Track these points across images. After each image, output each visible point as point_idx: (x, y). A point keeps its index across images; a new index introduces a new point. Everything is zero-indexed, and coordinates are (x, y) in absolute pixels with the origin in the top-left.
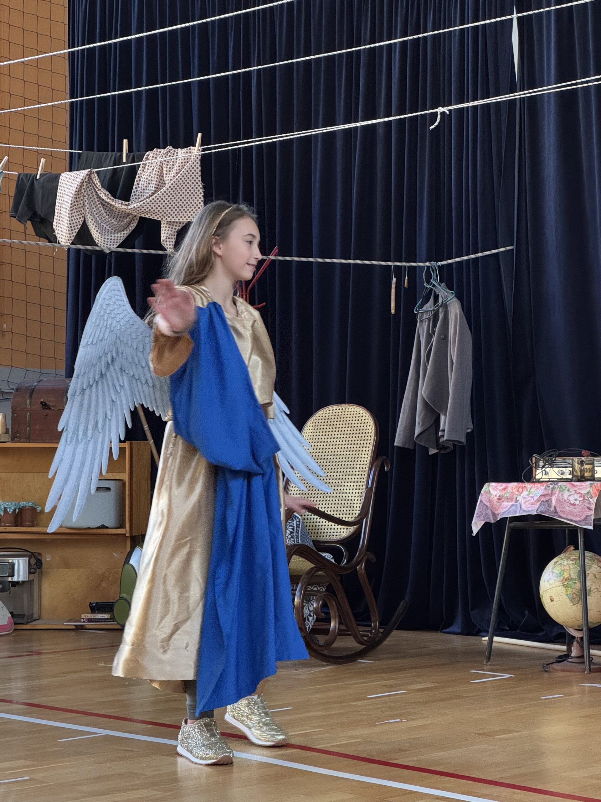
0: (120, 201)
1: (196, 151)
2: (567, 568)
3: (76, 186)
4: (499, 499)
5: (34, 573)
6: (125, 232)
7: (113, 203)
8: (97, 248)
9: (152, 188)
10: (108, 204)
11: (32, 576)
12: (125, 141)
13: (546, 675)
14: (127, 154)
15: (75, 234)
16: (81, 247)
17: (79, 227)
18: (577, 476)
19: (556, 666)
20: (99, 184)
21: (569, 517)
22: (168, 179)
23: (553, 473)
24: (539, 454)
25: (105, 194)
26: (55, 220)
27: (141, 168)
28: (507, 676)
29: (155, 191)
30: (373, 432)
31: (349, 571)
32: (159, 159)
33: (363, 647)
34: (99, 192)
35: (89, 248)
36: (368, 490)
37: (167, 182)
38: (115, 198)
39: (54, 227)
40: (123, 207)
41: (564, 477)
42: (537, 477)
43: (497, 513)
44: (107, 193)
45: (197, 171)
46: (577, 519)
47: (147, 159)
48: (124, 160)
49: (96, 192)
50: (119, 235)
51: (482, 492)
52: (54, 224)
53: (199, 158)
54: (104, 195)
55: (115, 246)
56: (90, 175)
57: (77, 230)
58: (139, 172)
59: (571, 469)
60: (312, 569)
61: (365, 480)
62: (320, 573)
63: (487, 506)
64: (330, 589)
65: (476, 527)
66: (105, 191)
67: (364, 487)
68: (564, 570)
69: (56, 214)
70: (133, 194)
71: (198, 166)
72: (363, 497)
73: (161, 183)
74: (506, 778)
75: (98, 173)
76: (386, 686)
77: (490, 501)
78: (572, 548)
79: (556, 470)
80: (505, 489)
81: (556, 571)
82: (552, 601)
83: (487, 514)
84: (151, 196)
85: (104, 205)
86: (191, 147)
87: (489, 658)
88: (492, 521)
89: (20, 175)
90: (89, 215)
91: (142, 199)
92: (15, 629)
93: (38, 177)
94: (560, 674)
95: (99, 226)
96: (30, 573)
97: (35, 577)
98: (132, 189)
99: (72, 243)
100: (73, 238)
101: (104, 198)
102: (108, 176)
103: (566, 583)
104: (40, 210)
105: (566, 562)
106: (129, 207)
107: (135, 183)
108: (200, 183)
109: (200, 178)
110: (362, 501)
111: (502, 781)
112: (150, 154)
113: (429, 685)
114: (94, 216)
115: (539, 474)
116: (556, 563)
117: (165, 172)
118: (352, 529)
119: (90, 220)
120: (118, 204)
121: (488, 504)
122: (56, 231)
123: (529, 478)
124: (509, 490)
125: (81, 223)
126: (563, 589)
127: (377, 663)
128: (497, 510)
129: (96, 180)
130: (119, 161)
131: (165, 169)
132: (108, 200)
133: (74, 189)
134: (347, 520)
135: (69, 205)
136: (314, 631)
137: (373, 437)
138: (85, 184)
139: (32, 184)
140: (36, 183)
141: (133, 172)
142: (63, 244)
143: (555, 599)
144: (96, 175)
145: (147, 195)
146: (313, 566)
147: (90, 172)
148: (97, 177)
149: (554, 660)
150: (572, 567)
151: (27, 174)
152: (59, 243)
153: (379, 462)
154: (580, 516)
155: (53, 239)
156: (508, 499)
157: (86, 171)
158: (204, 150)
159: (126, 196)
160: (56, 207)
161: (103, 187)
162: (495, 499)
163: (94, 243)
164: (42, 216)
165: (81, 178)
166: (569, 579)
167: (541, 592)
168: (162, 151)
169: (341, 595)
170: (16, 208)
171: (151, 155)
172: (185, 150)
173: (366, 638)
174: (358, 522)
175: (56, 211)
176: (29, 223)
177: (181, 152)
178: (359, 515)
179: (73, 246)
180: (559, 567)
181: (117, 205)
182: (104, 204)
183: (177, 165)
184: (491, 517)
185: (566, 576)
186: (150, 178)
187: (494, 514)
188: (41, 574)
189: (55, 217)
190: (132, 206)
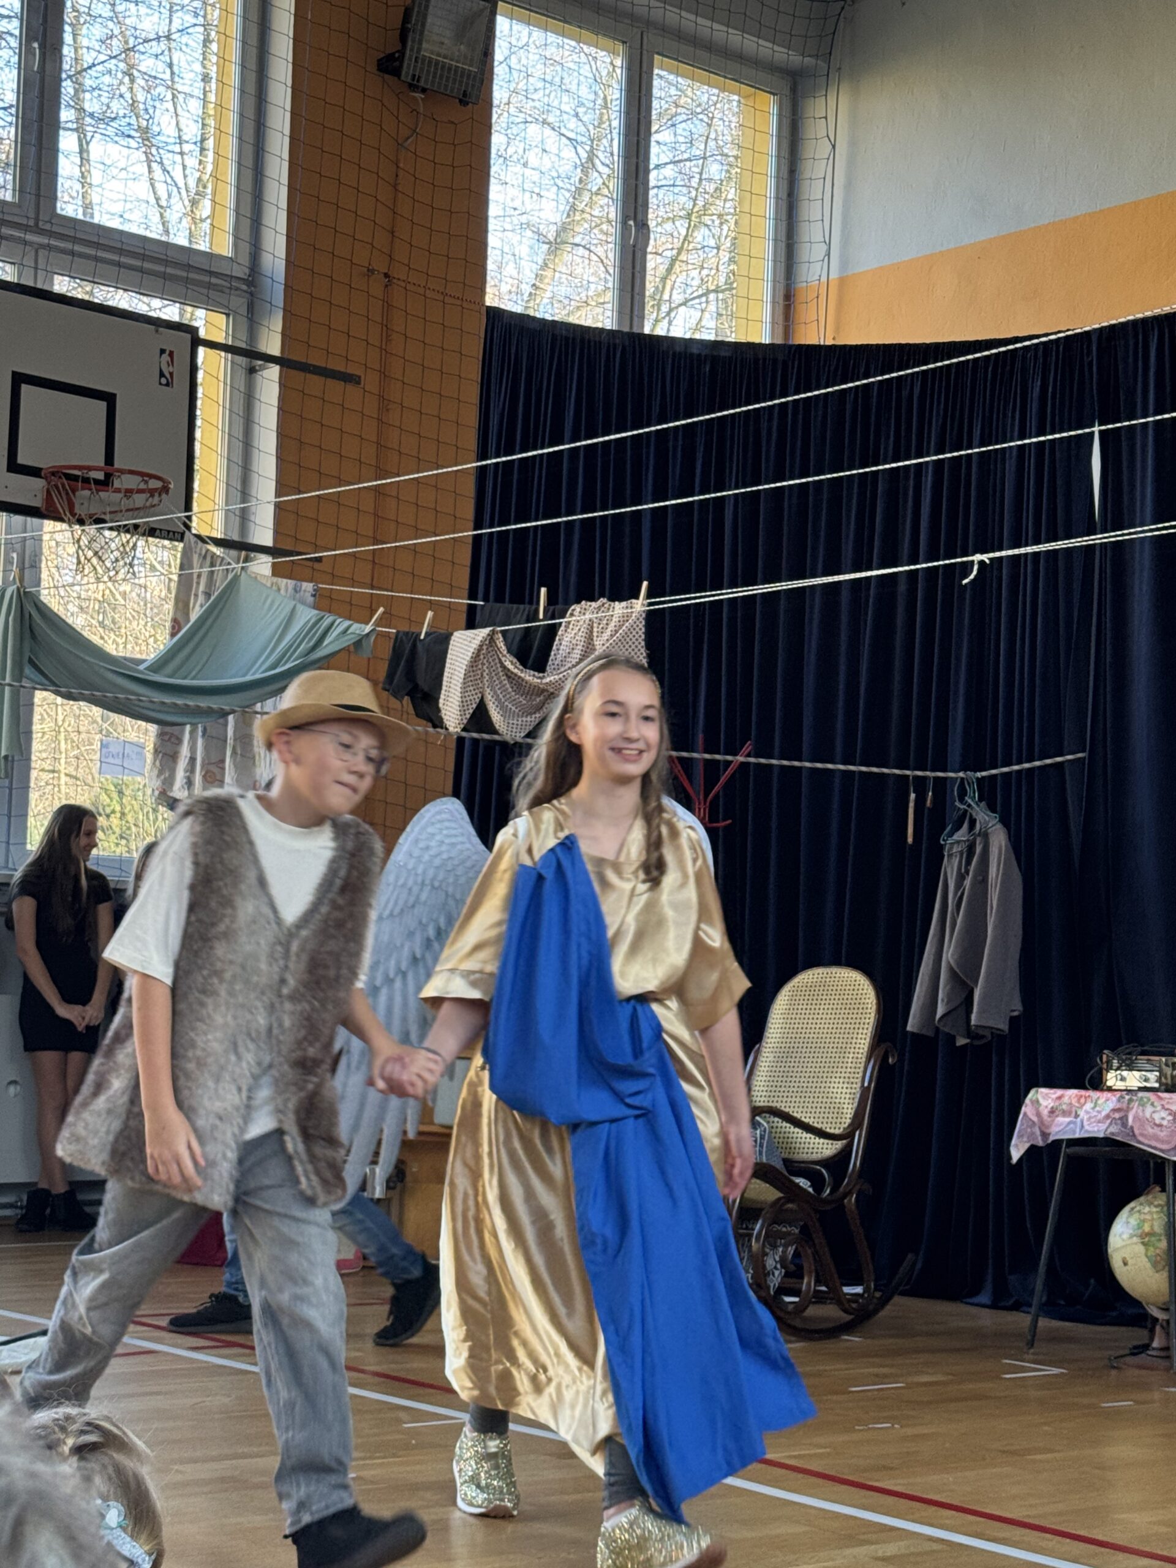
0: (532, 672)
1: (639, 605)
2: (1148, 1217)
3: (472, 650)
4: (1052, 1111)
5: (394, 1188)
6: (538, 715)
7: (522, 675)
8: (496, 737)
9: (577, 654)
10: (516, 675)
11: (391, 1193)
12: (543, 590)
13: (1114, 1372)
14: (545, 608)
15: (468, 716)
16: (475, 735)
17: (474, 706)
18: (1166, 1084)
19: (1130, 1360)
20: (504, 648)
21: (1154, 1143)
22: (597, 643)
23: (1133, 1079)
24: (1113, 1049)
25: (512, 662)
26: (442, 696)
27: (562, 628)
28: (1056, 1371)
29: (581, 660)
30: (874, 1007)
31: (833, 1206)
32: (588, 616)
33: (850, 1317)
34: (503, 659)
35: (486, 736)
36: (865, 1091)
37: (597, 647)
38: (525, 666)
39: (441, 705)
40: (536, 680)
41: (1148, 1085)
42: (1109, 1083)
43: (1047, 1131)
44: (515, 660)
45: (640, 633)
46: (1164, 1147)
47: (572, 615)
48: (541, 616)
49: (500, 660)
50: (529, 719)
51: (1027, 1101)
52: (441, 701)
53: (644, 615)
54: (510, 663)
55: (523, 735)
56: (491, 637)
57: (471, 711)
58: (560, 633)
59: (1157, 1074)
60: (779, 1199)
61: (861, 1074)
62: (790, 1206)
63: (1034, 1122)
64: (805, 1231)
65: (1016, 1152)
66: (511, 658)
67: (859, 1085)
68: (1144, 1221)
69: (444, 688)
70: (550, 662)
71: (641, 626)
72: (857, 1100)
73: (589, 647)
74: (1034, 1517)
75: (504, 633)
76: (877, 1375)
77: (1038, 1114)
78: (1158, 1189)
79: (1137, 1074)
80: (1059, 1098)
81: (1133, 1221)
82: (1125, 1264)
83: (1033, 1133)
84: (574, 666)
85: (509, 677)
86: (634, 601)
87: (1031, 1344)
88: (1040, 1143)
89: (398, 632)
90: (488, 690)
91: (562, 669)
92: (364, 1267)
93: (422, 637)
94: (1137, 1372)
95: (501, 706)
96: (388, 1188)
97: (395, 1194)
98: (549, 655)
99: (464, 730)
100: (465, 721)
101: (511, 667)
102: (518, 639)
103: (1146, 1239)
104: (423, 682)
105: (1147, 1209)
106: (544, 681)
107: (554, 647)
108: (643, 650)
109: (643, 643)
110: (855, 1105)
111: (1026, 1520)
112: (576, 608)
113: (939, 1378)
114: (495, 693)
115: (1111, 1079)
116: (1132, 1209)
117: (595, 634)
118: (839, 1145)
119: (489, 697)
120: (529, 677)
121: (1035, 1119)
122: (443, 712)
123: (1097, 1084)
124: (1066, 1100)
125: (478, 701)
126: (1141, 1249)
127: (869, 1341)
128: (1048, 1127)
129: (501, 643)
130: (534, 617)
131: (595, 630)
132: (516, 671)
133: (470, 654)
134: (832, 1131)
135: (462, 676)
136: (782, 1290)
137: (873, 1015)
138: (485, 647)
139: (414, 646)
140: (419, 645)
141: (551, 632)
142: (451, 729)
143: (1130, 1262)
144: (500, 635)
145: (570, 665)
146: (781, 1195)
147: (493, 631)
148: (501, 639)
149: (1127, 1352)
150: (1155, 1216)
151: (407, 633)
152: (447, 729)
153: (881, 1051)
154: (1168, 1142)
155: (437, 722)
156: (1065, 1113)
157: (487, 630)
158: (650, 604)
159: (540, 665)
160: (445, 679)
161: (509, 652)
162: (1045, 1112)
163: (493, 730)
164: (426, 689)
165: (480, 638)
166: (1151, 1234)
167: (1110, 1250)
168: (594, 604)
169: (819, 1239)
170: (390, 676)
171: (578, 610)
172: (624, 604)
173: (854, 1305)
174: (848, 1135)
175: (444, 683)
176: (407, 699)
177: (619, 608)
178: (849, 1125)
179: (464, 734)
180: (1136, 1215)
181: (527, 678)
182: (509, 675)
183: (613, 624)
184: (1040, 1138)
185: (1147, 1228)
186: (574, 642)
187: (1045, 1135)
188: (402, 1192)
189: (443, 692)
190: (548, 680)
